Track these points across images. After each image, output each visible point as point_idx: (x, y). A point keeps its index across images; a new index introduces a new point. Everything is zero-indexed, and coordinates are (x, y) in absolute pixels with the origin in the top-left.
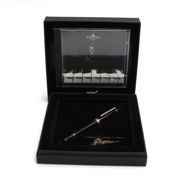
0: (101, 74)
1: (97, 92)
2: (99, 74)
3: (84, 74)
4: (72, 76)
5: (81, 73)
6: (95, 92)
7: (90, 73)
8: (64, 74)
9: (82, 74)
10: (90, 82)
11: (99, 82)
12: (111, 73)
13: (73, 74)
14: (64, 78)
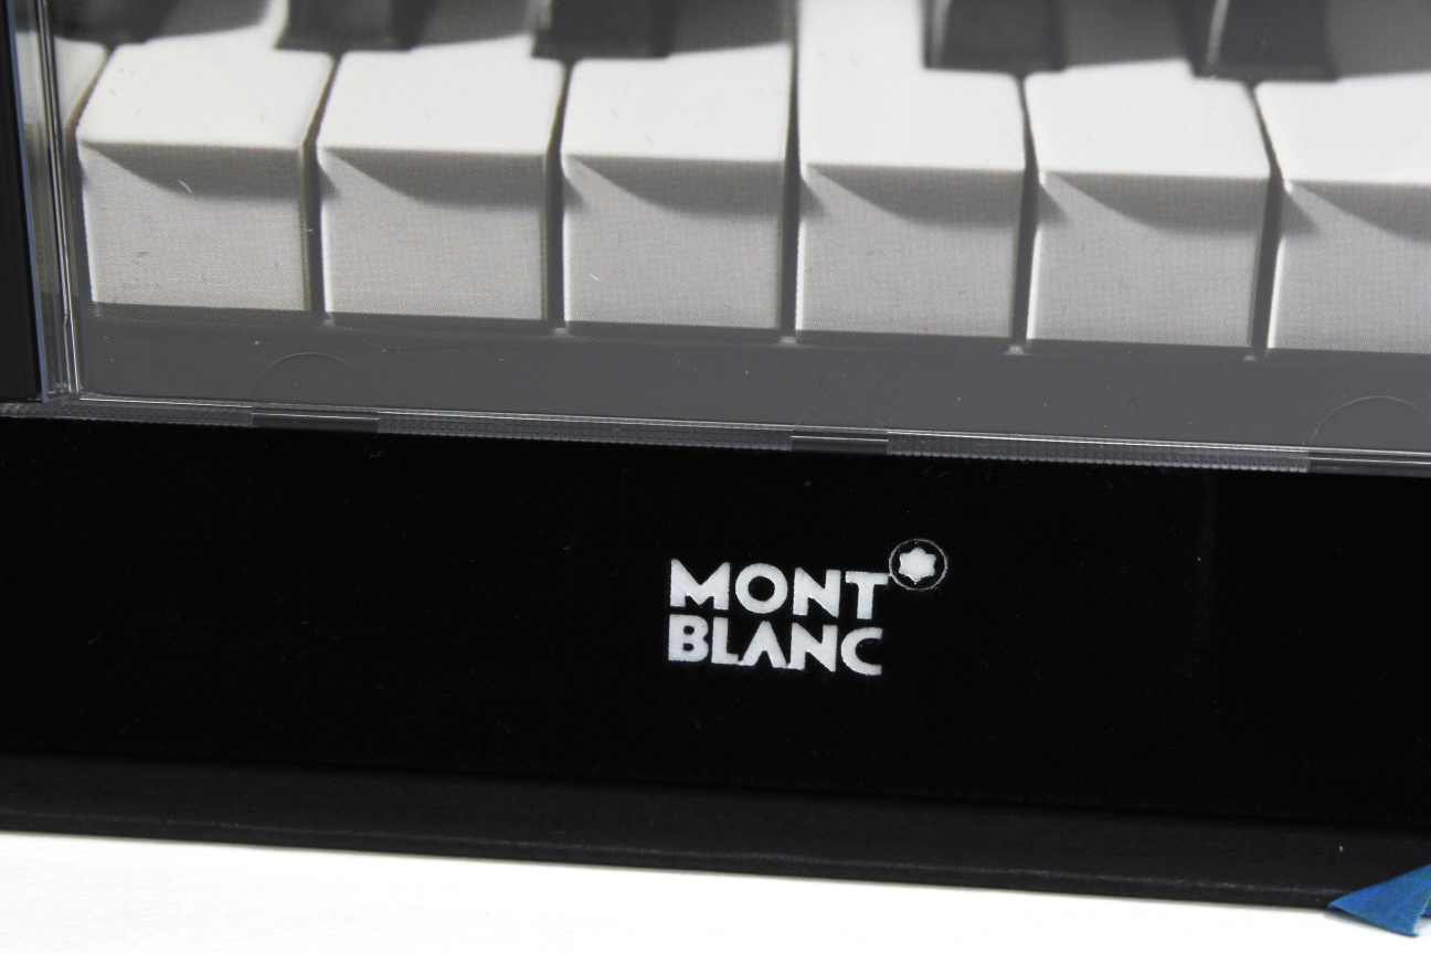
0: (1040, 85)
1: (917, 565)
2: (997, 86)
3: (590, 72)
4: (277, 132)
5: (520, 45)
6: (867, 583)
7: (762, 64)
8: (78, 57)
9: (550, 70)
10: (759, 312)
11: (990, 317)
12: (1319, 64)
13: (313, 64)
14: (74, 177)
